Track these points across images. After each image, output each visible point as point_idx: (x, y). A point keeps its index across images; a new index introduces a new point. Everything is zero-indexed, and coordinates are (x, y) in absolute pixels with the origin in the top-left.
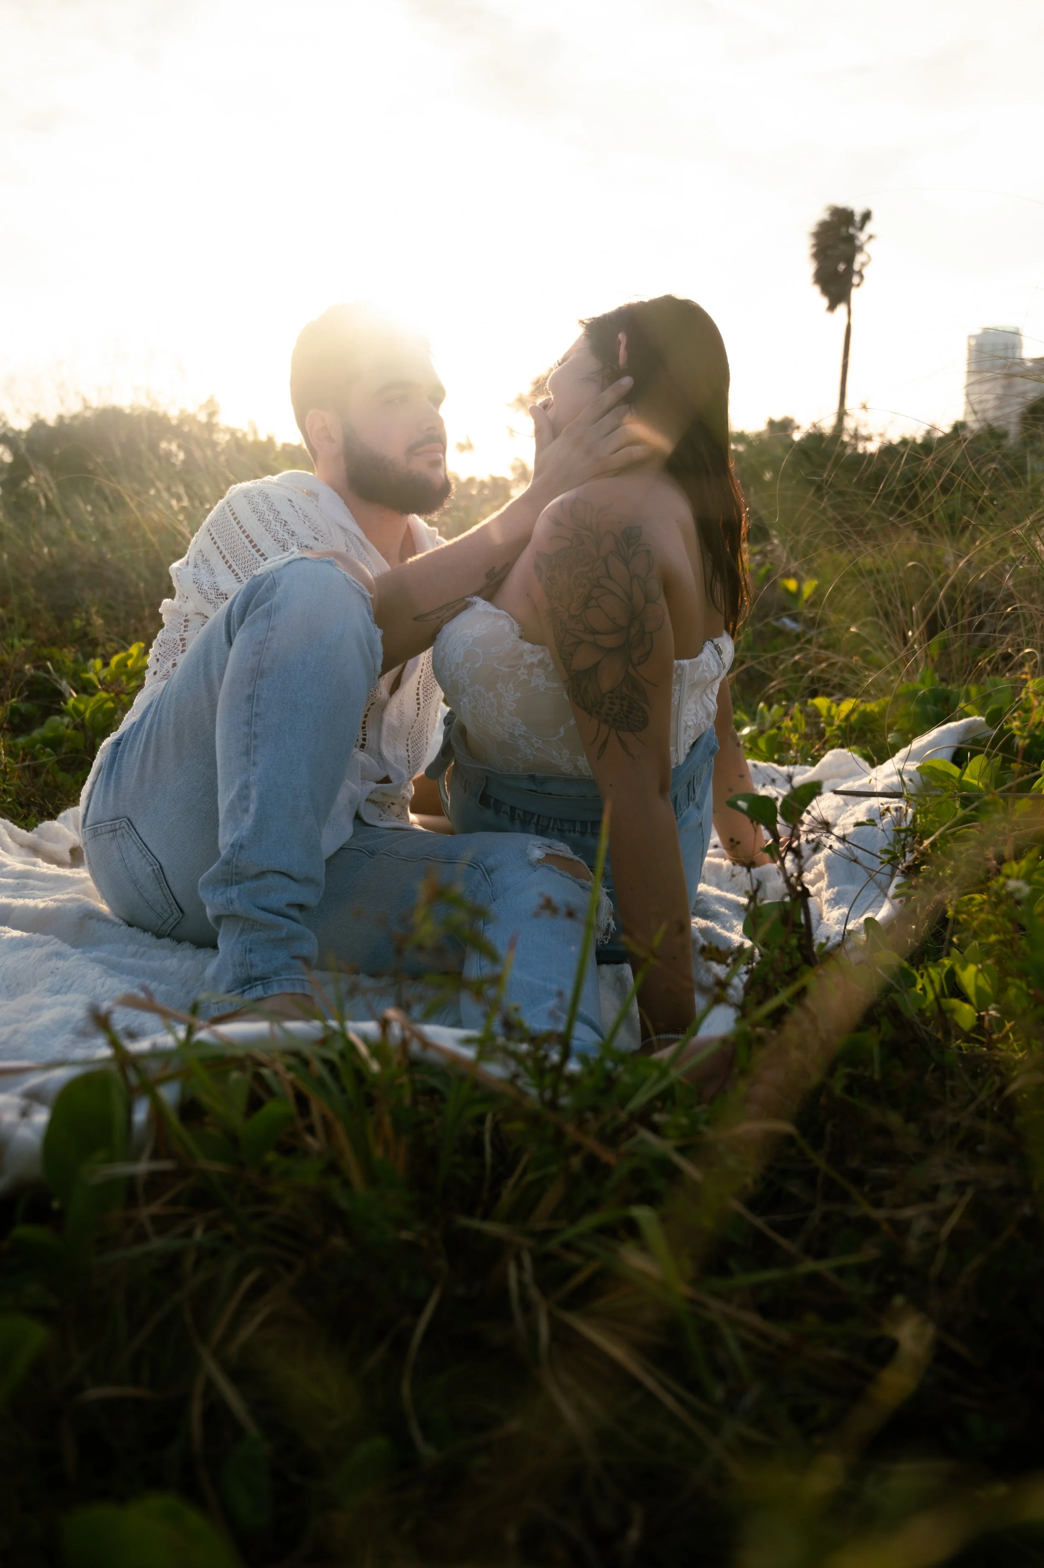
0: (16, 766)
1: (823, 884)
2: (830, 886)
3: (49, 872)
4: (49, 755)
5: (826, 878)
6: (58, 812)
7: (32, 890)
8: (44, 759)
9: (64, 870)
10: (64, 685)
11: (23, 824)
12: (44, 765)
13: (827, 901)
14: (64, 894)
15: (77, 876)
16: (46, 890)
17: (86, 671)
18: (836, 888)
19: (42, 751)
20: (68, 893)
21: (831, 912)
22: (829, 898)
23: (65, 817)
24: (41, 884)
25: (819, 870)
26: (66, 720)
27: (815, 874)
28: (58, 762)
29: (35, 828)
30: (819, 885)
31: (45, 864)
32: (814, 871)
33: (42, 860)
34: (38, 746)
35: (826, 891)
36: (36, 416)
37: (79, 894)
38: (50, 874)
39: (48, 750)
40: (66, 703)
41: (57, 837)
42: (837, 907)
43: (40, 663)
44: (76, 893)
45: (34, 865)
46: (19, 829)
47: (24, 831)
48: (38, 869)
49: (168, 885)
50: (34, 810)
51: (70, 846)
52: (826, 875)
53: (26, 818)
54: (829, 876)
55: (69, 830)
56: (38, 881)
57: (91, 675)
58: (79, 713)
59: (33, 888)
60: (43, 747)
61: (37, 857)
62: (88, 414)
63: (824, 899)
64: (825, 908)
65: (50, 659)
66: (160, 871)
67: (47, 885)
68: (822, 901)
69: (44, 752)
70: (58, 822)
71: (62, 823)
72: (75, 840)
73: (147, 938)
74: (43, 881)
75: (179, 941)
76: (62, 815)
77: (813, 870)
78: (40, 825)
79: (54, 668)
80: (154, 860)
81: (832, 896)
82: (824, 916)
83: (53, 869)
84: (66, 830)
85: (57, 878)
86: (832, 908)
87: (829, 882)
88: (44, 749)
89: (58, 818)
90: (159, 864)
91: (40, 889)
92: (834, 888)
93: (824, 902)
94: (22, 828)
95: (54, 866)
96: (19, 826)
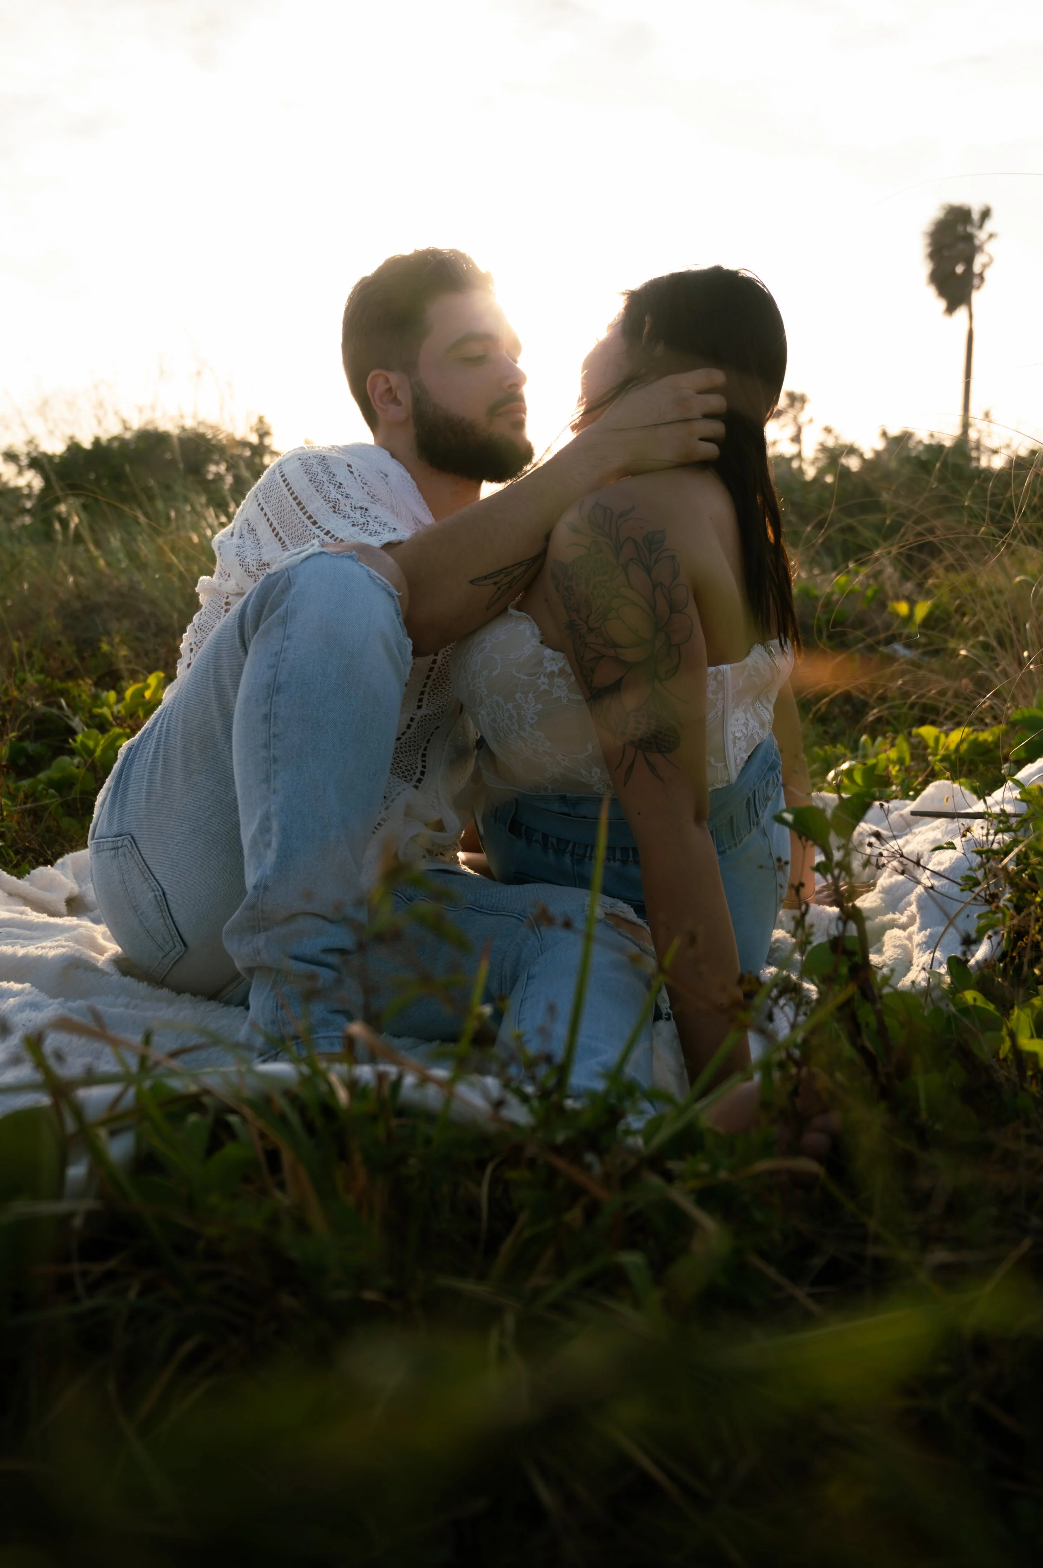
0: (13, 809)
1: (914, 928)
2: (922, 928)
3: (36, 920)
4: (53, 796)
5: (918, 920)
6: (56, 860)
7: (16, 939)
8: (47, 801)
9: (55, 918)
10: (76, 722)
11: (15, 871)
12: (45, 808)
13: (919, 945)
14: (51, 942)
15: (68, 923)
16: (32, 938)
17: (101, 707)
18: (929, 930)
19: (45, 792)
20: (56, 941)
21: (921, 957)
22: (921, 942)
23: (63, 864)
24: (27, 932)
25: (912, 912)
26: (76, 760)
27: (908, 916)
28: (62, 805)
29: (27, 875)
30: (911, 929)
31: (35, 913)
32: (907, 913)
33: (31, 908)
34: (41, 787)
35: (917, 934)
36: (72, 438)
37: (69, 941)
38: (38, 922)
39: (52, 791)
40: (75, 740)
41: (50, 886)
42: (929, 951)
43: (52, 699)
44: (65, 941)
45: (22, 913)
46: (8, 876)
47: (14, 878)
48: (24, 917)
49: (170, 913)
50: (30, 856)
51: (64, 896)
52: (918, 916)
53: (17, 866)
54: (921, 917)
55: (66, 877)
56: (25, 929)
57: (105, 711)
58: (91, 752)
59: (18, 937)
60: (46, 788)
61: (26, 906)
62: (128, 435)
63: (915, 943)
64: (916, 953)
65: (63, 693)
66: (163, 897)
67: (34, 934)
68: (912, 946)
69: (47, 793)
70: (55, 868)
71: (59, 870)
72: (72, 888)
73: (142, 987)
74: (30, 930)
75: (179, 990)
76: (59, 861)
77: (905, 912)
78: (33, 872)
79: (68, 704)
80: (157, 884)
81: (924, 939)
82: (914, 962)
83: (44, 918)
84: (63, 877)
85: (46, 926)
86: (923, 953)
87: (921, 924)
88: (47, 790)
89: (56, 865)
90: (162, 889)
91: (25, 938)
92: (926, 929)
93: (915, 946)
94: (11, 874)
95: (45, 915)
96: (9, 873)
